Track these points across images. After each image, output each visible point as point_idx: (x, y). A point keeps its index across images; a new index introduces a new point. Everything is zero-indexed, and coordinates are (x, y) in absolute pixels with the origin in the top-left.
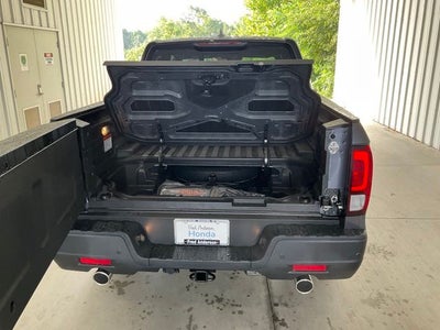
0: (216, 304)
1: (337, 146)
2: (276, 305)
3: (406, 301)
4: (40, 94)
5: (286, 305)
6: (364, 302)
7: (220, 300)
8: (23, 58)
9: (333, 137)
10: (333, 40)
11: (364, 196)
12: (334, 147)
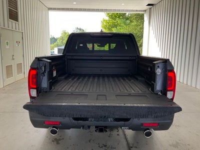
0: (104, 148)
1: (160, 71)
2: (132, 147)
3: (189, 145)
4: (13, 59)
5: (136, 147)
6: (170, 145)
7: (105, 146)
8: (7, 43)
9: (158, 67)
10: (141, 41)
11: (172, 92)
12: (159, 71)
